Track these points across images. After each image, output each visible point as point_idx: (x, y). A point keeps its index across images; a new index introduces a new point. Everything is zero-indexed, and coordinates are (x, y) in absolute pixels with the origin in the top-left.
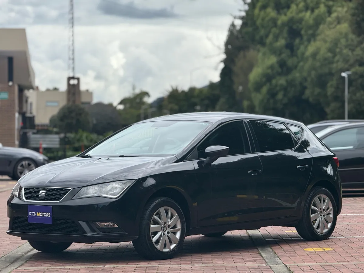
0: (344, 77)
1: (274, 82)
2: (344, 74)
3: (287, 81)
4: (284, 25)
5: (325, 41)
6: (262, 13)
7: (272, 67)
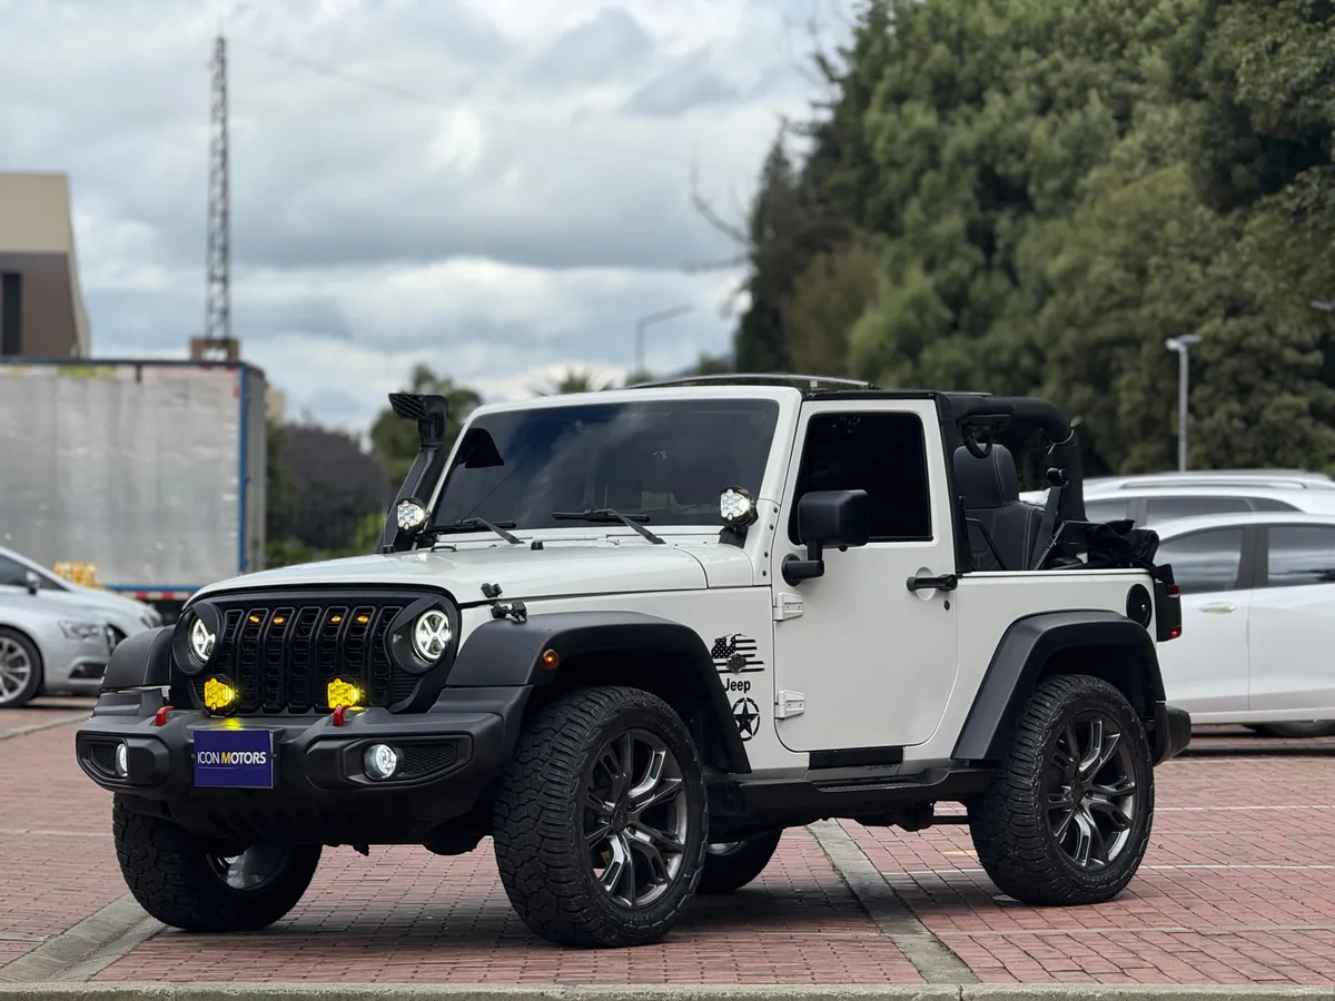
0: (1175, 354)
1: (927, 355)
2: (1173, 344)
3: (972, 352)
4: (963, 158)
5: (1109, 226)
6: (891, 118)
7: (918, 305)
